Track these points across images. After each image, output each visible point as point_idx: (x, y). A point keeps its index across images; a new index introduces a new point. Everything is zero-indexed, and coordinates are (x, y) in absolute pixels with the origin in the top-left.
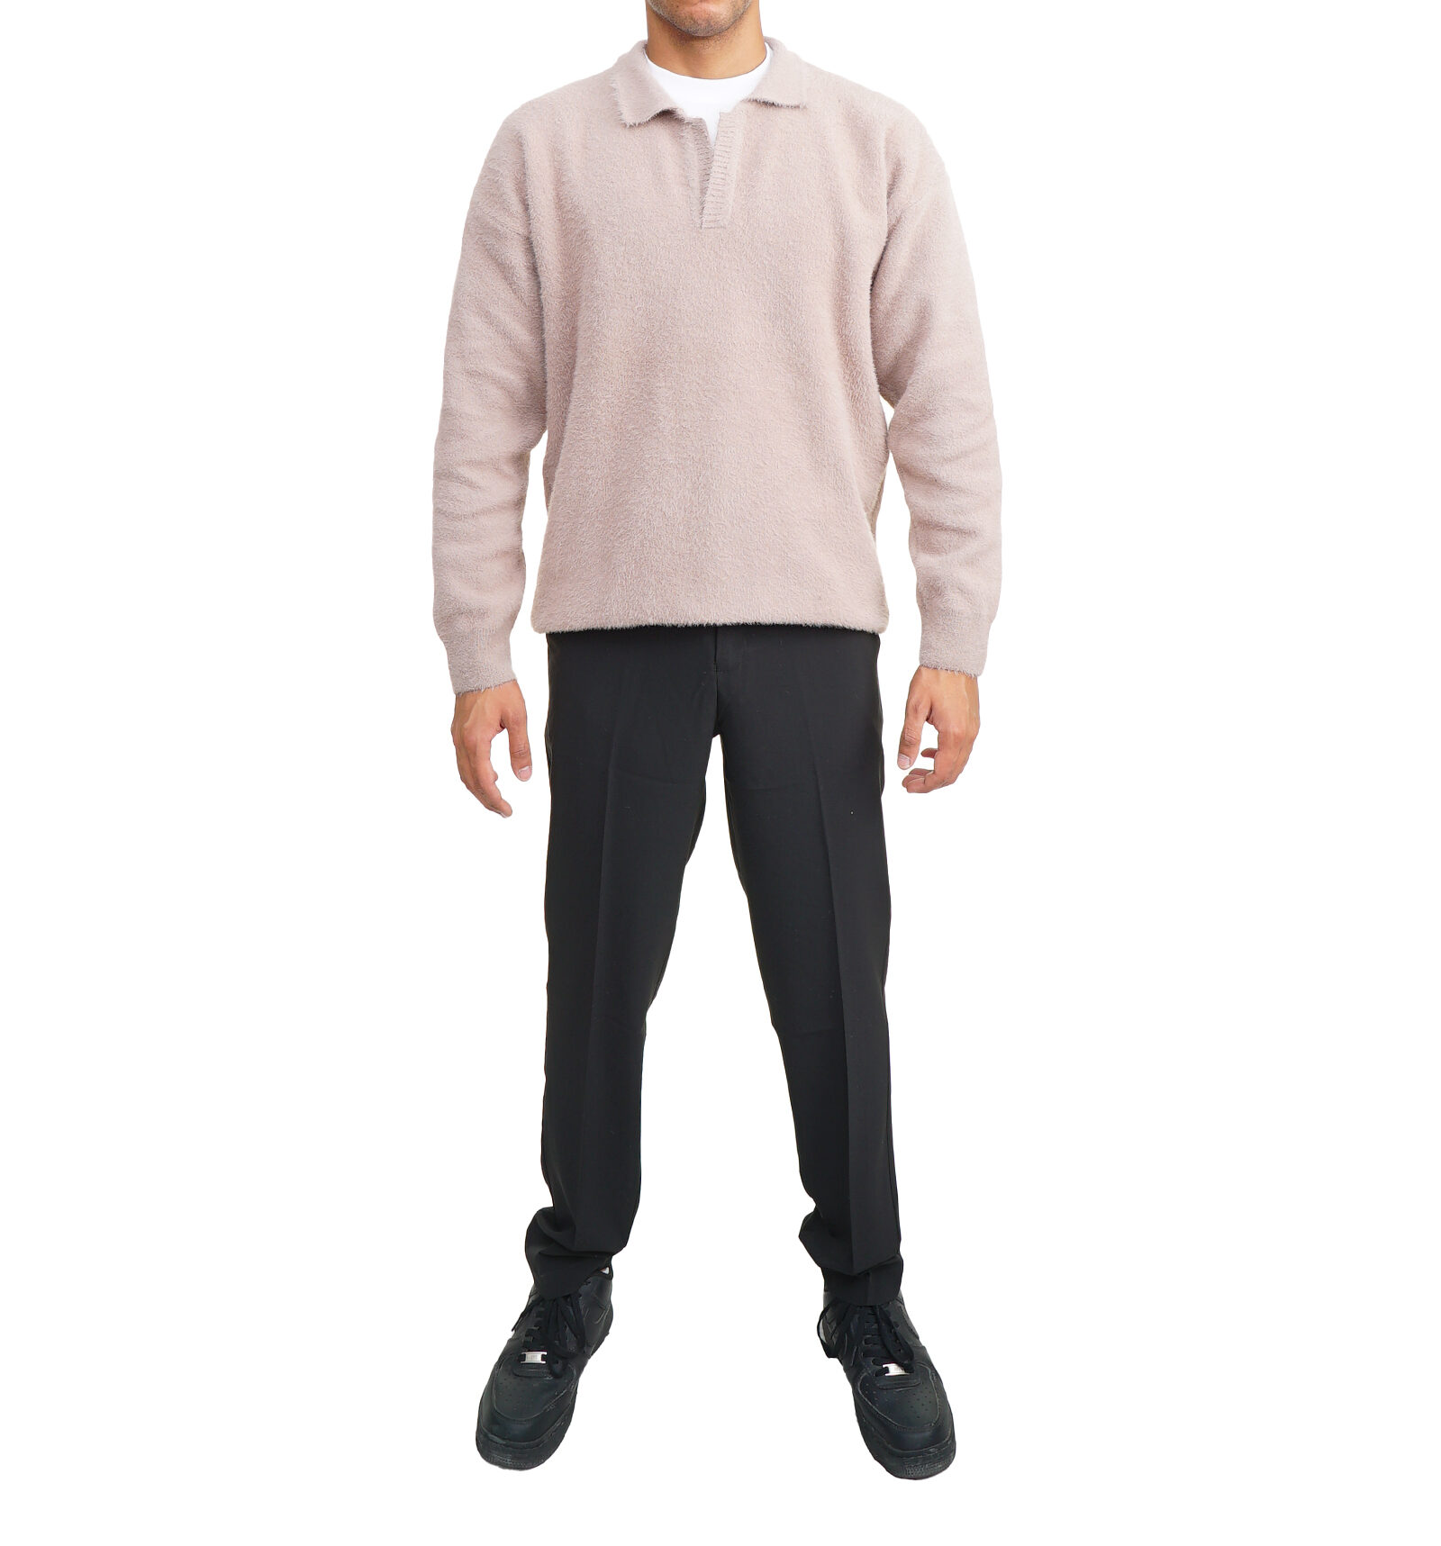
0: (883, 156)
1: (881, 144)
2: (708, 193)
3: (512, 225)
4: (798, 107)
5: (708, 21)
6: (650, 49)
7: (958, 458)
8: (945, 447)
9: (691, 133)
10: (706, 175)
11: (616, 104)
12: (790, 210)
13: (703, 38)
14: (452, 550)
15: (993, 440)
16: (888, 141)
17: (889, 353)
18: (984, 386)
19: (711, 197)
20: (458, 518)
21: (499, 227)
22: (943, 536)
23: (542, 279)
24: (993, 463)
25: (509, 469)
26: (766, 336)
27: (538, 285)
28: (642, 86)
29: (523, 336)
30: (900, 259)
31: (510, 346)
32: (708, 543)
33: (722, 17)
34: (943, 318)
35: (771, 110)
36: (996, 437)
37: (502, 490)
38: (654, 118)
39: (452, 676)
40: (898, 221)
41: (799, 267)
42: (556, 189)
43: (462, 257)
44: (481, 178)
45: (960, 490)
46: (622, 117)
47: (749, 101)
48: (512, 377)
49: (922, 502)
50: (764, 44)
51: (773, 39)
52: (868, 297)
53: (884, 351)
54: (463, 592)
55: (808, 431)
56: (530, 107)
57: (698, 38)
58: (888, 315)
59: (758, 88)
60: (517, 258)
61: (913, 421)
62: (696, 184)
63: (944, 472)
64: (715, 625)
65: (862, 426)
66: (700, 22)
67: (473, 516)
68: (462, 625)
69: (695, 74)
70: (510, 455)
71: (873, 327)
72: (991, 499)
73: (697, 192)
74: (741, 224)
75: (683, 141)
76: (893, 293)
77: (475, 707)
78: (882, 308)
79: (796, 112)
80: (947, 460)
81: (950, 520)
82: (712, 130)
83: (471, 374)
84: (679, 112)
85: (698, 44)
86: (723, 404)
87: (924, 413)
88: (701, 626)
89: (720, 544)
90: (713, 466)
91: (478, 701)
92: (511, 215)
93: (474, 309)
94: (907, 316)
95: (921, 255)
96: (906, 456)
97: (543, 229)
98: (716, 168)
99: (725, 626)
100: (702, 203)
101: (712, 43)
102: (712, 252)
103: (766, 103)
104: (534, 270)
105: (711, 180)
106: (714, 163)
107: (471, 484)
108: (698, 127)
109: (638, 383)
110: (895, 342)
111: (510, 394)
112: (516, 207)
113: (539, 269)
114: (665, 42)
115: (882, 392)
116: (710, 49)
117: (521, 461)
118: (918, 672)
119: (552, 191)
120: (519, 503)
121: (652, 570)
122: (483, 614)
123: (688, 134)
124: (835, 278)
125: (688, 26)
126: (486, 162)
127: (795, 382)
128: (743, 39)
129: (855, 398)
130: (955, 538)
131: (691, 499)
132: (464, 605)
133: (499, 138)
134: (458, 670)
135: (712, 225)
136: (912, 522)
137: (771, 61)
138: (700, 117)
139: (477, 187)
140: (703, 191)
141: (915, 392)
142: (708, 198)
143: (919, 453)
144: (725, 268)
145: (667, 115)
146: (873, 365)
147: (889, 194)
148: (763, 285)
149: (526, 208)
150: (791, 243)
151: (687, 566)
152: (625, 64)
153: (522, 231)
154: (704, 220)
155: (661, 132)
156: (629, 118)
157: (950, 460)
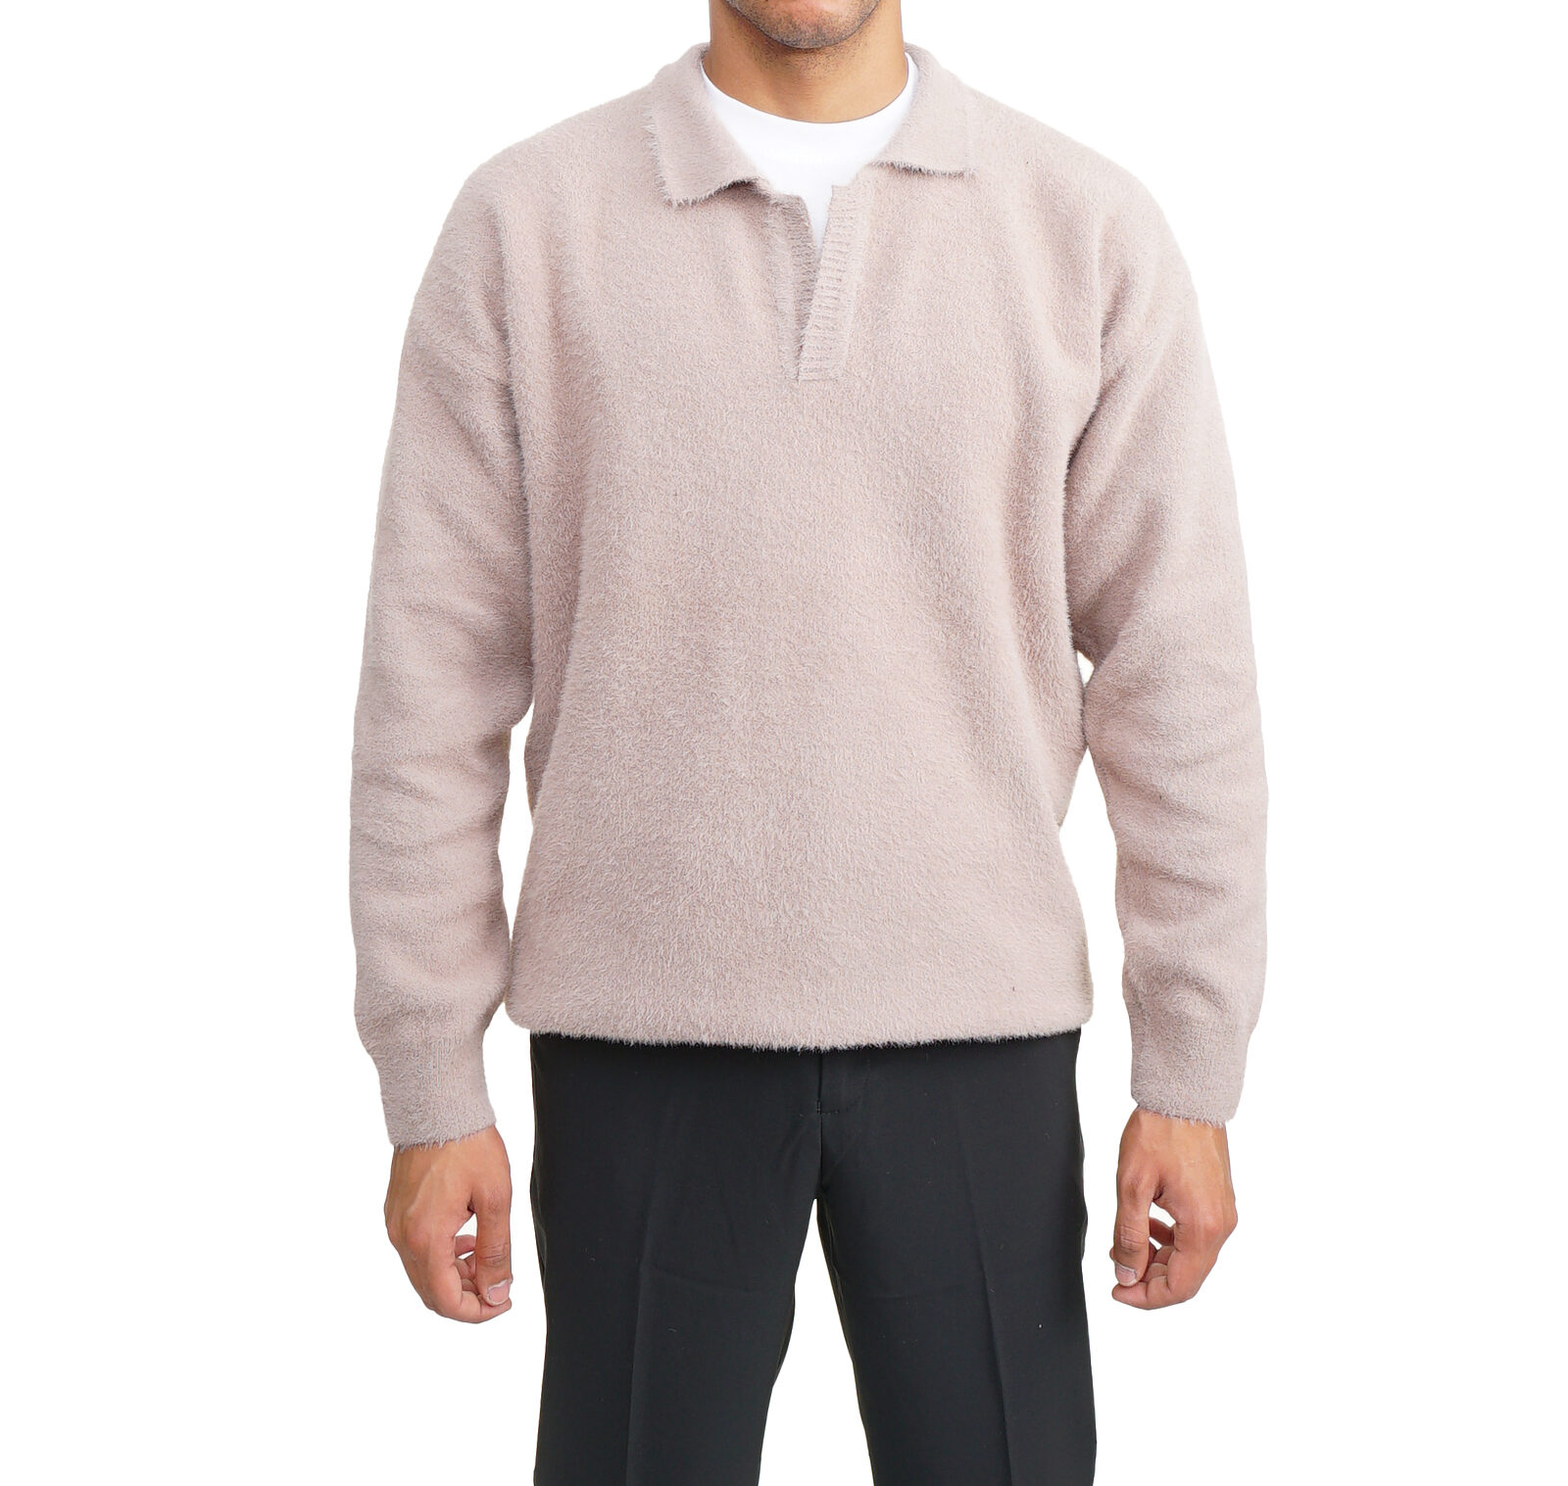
0: (1096, 266)
1: (1095, 246)
2: (810, 322)
3: (481, 366)
4: (961, 175)
5: (818, 28)
6: (711, 61)
7: (1197, 762)
8: (1177, 743)
9: (781, 219)
10: (806, 292)
11: (654, 161)
12: (945, 353)
13: (807, 51)
14: (387, 905)
15: (1256, 731)
16: (1107, 240)
17: (1091, 582)
18: (1242, 643)
19: (814, 330)
20: (399, 851)
21: (458, 368)
22: (1171, 892)
23: (526, 454)
24: (1254, 772)
25: (478, 764)
26: (900, 560)
27: (519, 464)
28: (699, 133)
29: (499, 544)
30: (1116, 435)
31: (479, 561)
32: (806, 912)
33: (841, 20)
34: (1182, 533)
35: (915, 180)
36: (1259, 726)
37: (470, 804)
38: (719, 192)
39: (388, 1115)
40: (1120, 374)
41: (959, 450)
42: (552, 305)
43: (398, 409)
44: (427, 280)
45: (1197, 817)
46: (665, 189)
47: (882, 165)
48: (482, 612)
49: (1137, 830)
50: (904, 55)
51: (919, 50)
52: (1061, 494)
53: (1081, 579)
54: (405, 975)
55: (967, 719)
56: (511, 161)
57: (799, 51)
58: (1091, 524)
59: (896, 141)
60: (488, 420)
61: (1126, 694)
62: (788, 307)
63: (1175, 786)
64: (817, 1049)
65: (1043, 697)
66: (804, 27)
67: (426, 847)
68: (409, 1031)
69: (791, 114)
70: (482, 738)
71: (1067, 540)
72: (1250, 834)
73: (791, 320)
74: (864, 375)
75: (767, 231)
76: (1102, 489)
77: (427, 1178)
78: (1082, 510)
79: (958, 185)
80: (1180, 766)
81: (1182, 867)
82: (817, 215)
83: (416, 609)
84: (762, 185)
85: (799, 60)
86: (831, 678)
87: (1143, 685)
88: (793, 1051)
89: (827, 914)
90: (815, 783)
91: (434, 1168)
92: (479, 348)
93: (421, 500)
94: (1123, 526)
95: (1149, 426)
96: (1115, 750)
97: (529, 372)
98: (823, 280)
99: (834, 1051)
100: (799, 339)
101: (821, 59)
102: (814, 422)
103: (908, 171)
104: (514, 435)
105: (816, 301)
106: (821, 273)
107: (420, 795)
108: (793, 212)
109: (684, 639)
110: (1103, 565)
111: (477, 638)
112: (486, 333)
113: (521, 437)
114: (740, 55)
115: (1077, 645)
116: (817, 68)
117: (496, 746)
118: (1134, 1121)
119: (546, 309)
120: (494, 820)
121: (709, 956)
122: (443, 1013)
123: (775, 221)
124: (1013, 465)
125: (781, 33)
126: (436, 253)
127: (947, 637)
128: (871, 55)
129: (1036, 657)
130: (1189, 896)
131: (776, 838)
132: (411, 999)
133: (455, 214)
134: (398, 1107)
135: (814, 375)
136: (1120, 859)
137: (916, 91)
138: (796, 193)
139: (421, 295)
140: (802, 320)
141: (1131, 652)
142: (809, 331)
143: (1134, 748)
144: (835, 447)
145: (742, 190)
146: (1066, 602)
147: (1106, 331)
148: (897, 477)
149: (503, 336)
150: (945, 409)
151: (769, 949)
152: (667, 85)
153: (495, 374)
154: (802, 367)
155: (731, 219)
156: (677, 191)
157: (1186, 766)
